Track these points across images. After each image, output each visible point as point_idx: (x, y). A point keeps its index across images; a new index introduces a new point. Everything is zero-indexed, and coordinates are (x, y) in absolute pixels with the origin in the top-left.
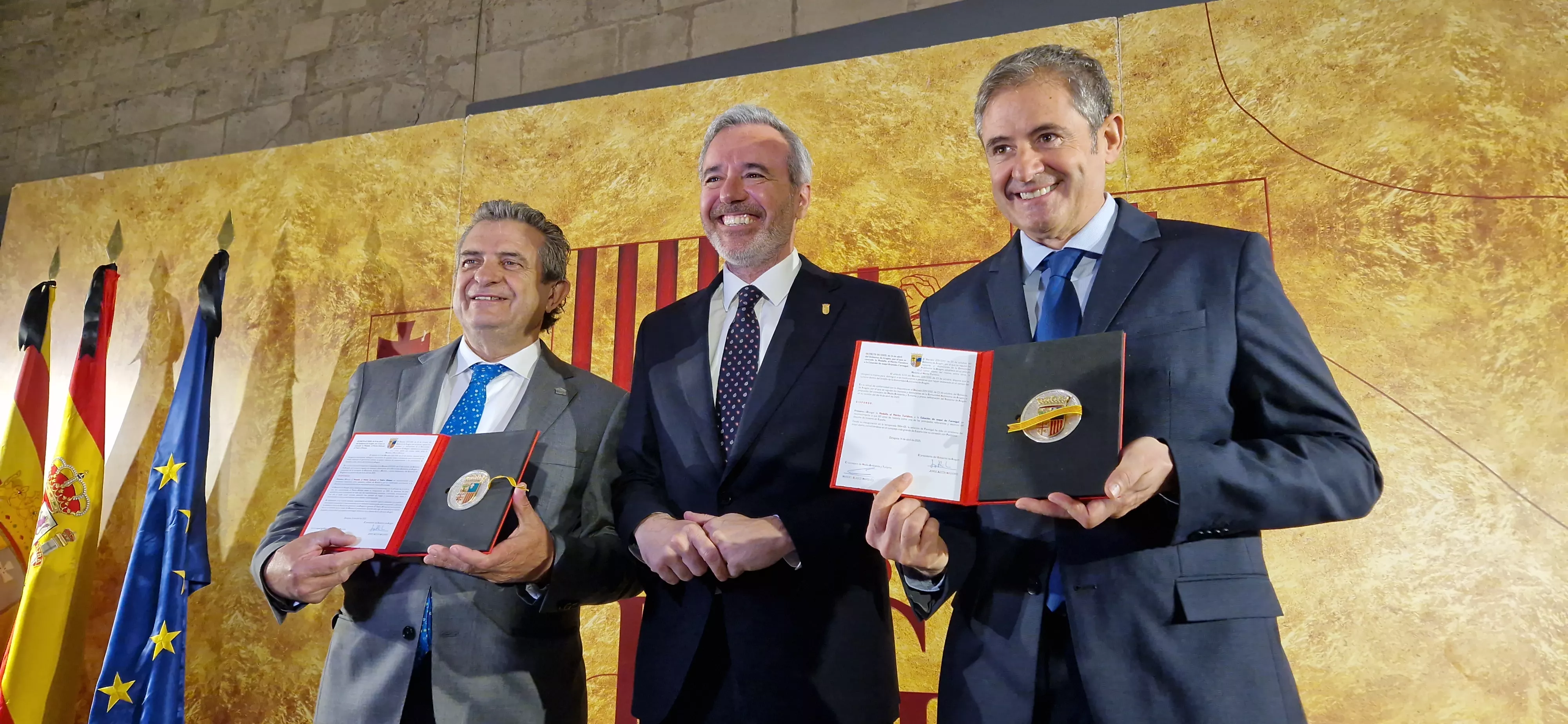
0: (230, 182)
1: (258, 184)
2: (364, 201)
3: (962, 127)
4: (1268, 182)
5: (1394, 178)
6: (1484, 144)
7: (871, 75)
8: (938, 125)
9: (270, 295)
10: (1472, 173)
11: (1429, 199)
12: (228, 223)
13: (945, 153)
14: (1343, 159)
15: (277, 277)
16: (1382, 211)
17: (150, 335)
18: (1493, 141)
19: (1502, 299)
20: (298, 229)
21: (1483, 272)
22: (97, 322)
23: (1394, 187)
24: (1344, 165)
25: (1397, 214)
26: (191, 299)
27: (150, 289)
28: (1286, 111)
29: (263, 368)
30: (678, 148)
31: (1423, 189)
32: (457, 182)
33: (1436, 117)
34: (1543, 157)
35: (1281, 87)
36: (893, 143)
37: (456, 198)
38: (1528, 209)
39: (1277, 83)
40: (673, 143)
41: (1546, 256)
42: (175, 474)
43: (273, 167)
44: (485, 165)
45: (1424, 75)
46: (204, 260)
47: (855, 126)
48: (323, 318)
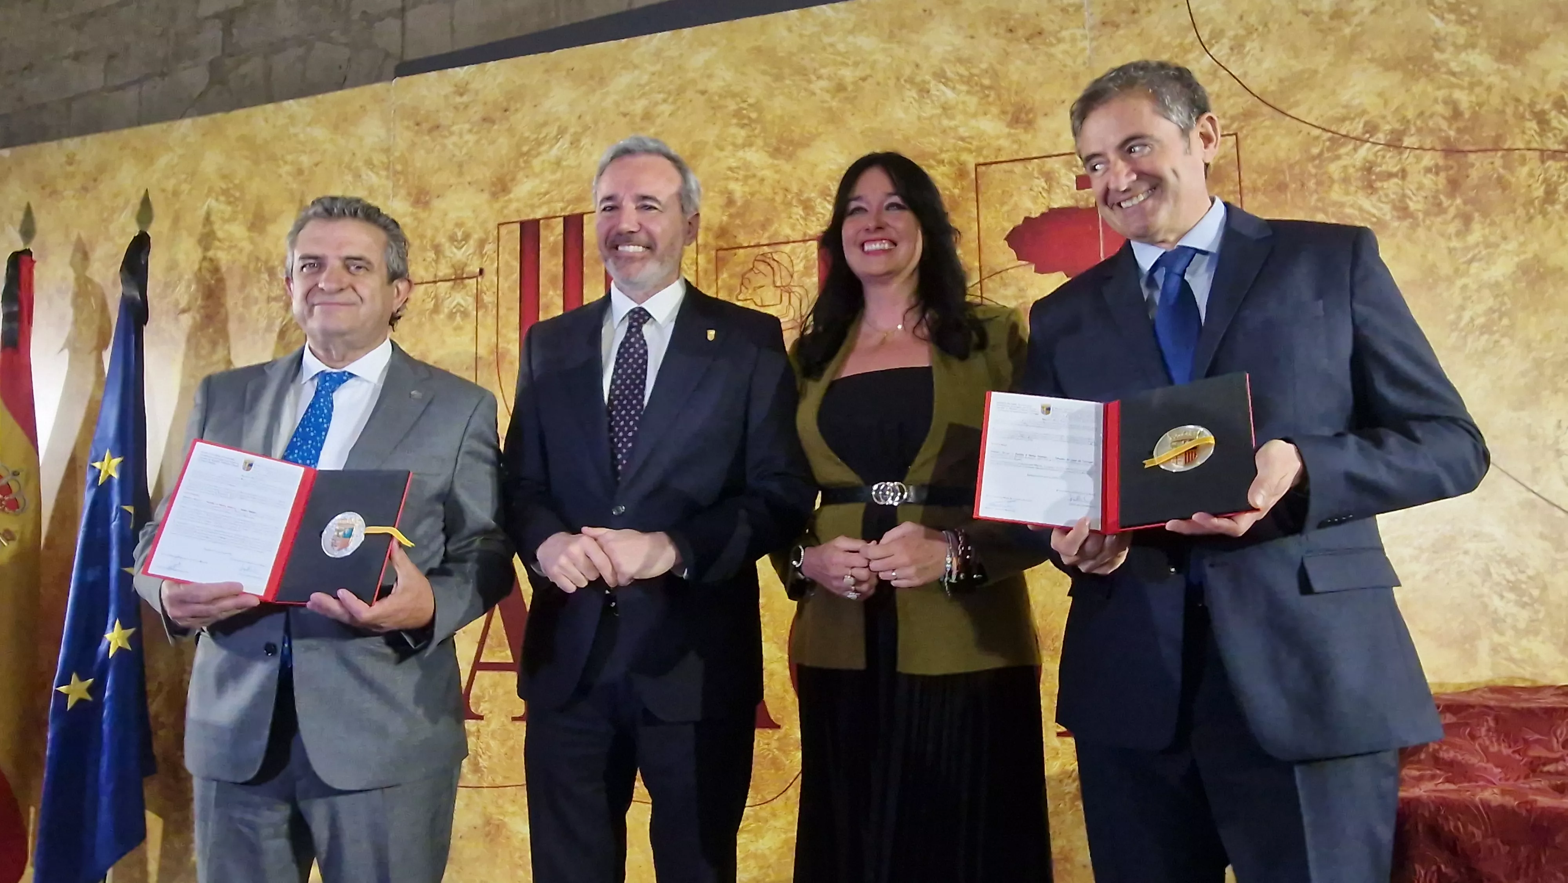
0: (146, 157)
1: (176, 159)
3: (924, 82)
4: (1239, 138)
5: (1367, 132)
6: (1458, 95)
7: (826, 26)
8: (898, 79)
9: (199, 277)
10: (1444, 125)
11: (1401, 153)
12: (146, 203)
13: (906, 110)
14: (1316, 112)
15: (204, 258)
16: (1354, 167)
17: (76, 322)
18: (1467, 92)
19: (1470, 256)
20: (223, 207)
21: (1452, 229)
22: (15, 313)
23: (1367, 141)
24: (1317, 119)
25: (1369, 170)
26: (114, 284)
27: (71, 274)
28: (1259, 62)
29: (198, 356)
30: (622, 109)
31: (1395, 144)
32: (387, 151)
33: (1411, 67)
34: (1516, 107)
35: (1255, 36)
36: (851, 100)
37: (387, 169)
38: (1498, 162)
39: (1250, 31)
40: (617, 104)
41: (1514, 211)
42: (113, 469)
43: (191, 139)
44: (417, 133)
45: (1399, 21)
46: (125, 242)
47: (809, 82)
48: (256, 302)
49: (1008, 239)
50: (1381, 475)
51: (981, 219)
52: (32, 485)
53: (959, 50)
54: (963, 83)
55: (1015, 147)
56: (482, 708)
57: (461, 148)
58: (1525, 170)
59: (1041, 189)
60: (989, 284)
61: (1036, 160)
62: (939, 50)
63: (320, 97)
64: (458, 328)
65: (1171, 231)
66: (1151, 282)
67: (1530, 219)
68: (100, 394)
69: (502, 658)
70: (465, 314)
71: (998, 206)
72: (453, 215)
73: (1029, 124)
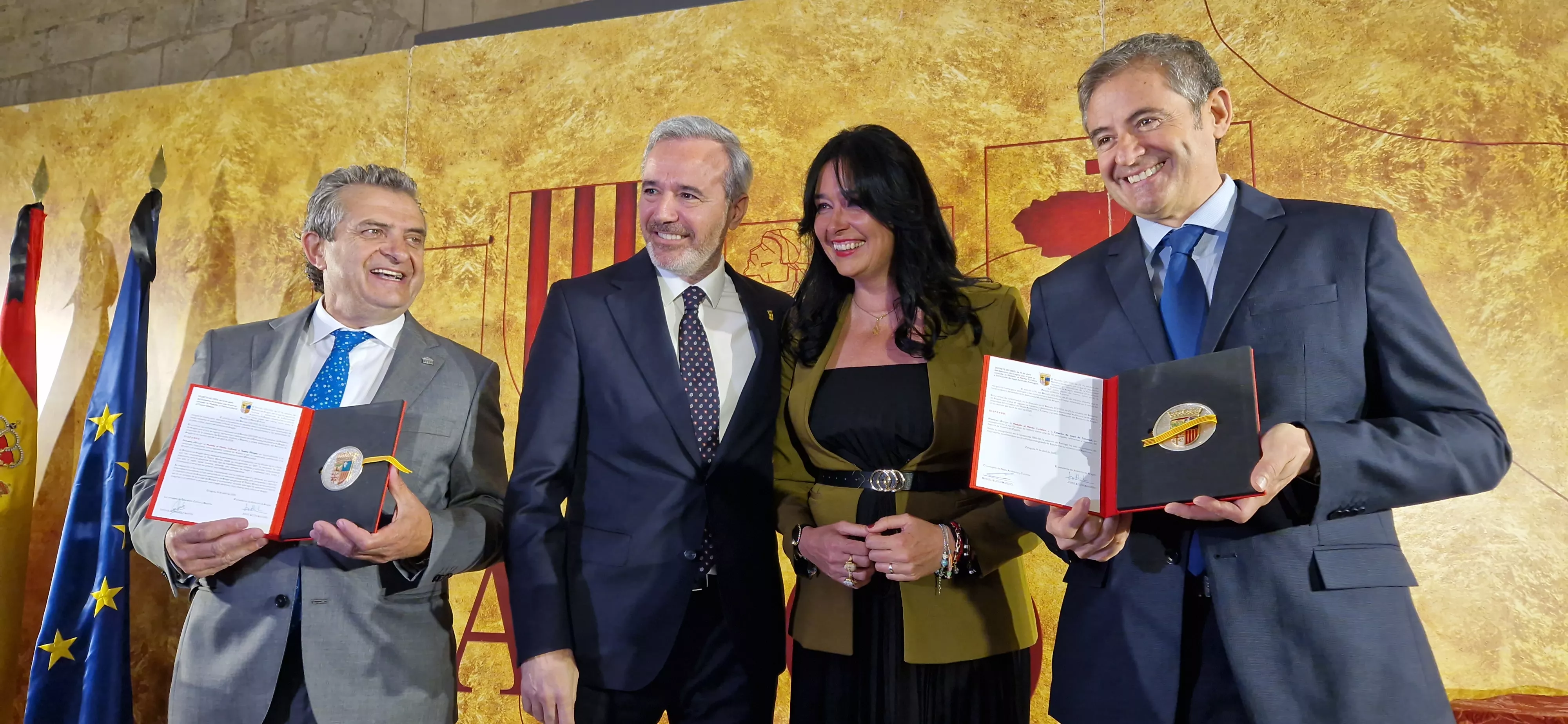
0: (163, 115)
1: (192, 119)
2: (305, 138)
3: (936, 64)
4: (1253, 126)
5: (1384, 122)
6: (1478, 87)
8: (910, 61)
9: (209, 237)
10: (1464, 117)
11: (1419, 145)
12: (160, 160)
13: (918, 92)
14: (1331, 102)
15: (215, 218)
16: (1370, 157)
17: (83, 277)
18: (1487, 84)
19: (1490, 249)
20: (236, 167)
21: (1471, 222)
22: (23, 264)
23: (1384, 132)
24: (1332, 108)
25: (1386, 160)
26: (124, 240)
27: (81, 229)
28: (1274, 50)
29: (203, 314)
30: (636, 84)
31: (1413, 135)
32: (402, 117)
33: (1430, 58)
34: (1538, 101)
35: (1270, 24)
36: (863, 81)
37: (402, 135)
38: (1520, 156)
39: (1266, 20)
40: (632, 78)
41: (1536, 205)
42: (111, 425)
43: (208, 100)
44: (432, 100)
45: (1419, 12)
46: (137, 199)
47: (823, 62)
48: (265, 261)
49: (1014, 222)
50: (1398, 467)
51: (989, 201)
52: (28, 437)
53: (972, 34)
54: (975, 66)
55: (1025, 130)
56: (472, 680)
57: (475, 117)
58: (1547, 164)
59: (1050, 173)
60: (995, 266)
61: (1046, 145)
62: (951, 33)
63: (338, 62)
64: (467, 294)
65: (1179, 208)
66: (1156, 261)
67: (1553, 214)
68: (102, 349)
69: (494, 628)
70: (474, 281)
71: (1006, 188)
72: (465, 183)
73: (1040, 108)
